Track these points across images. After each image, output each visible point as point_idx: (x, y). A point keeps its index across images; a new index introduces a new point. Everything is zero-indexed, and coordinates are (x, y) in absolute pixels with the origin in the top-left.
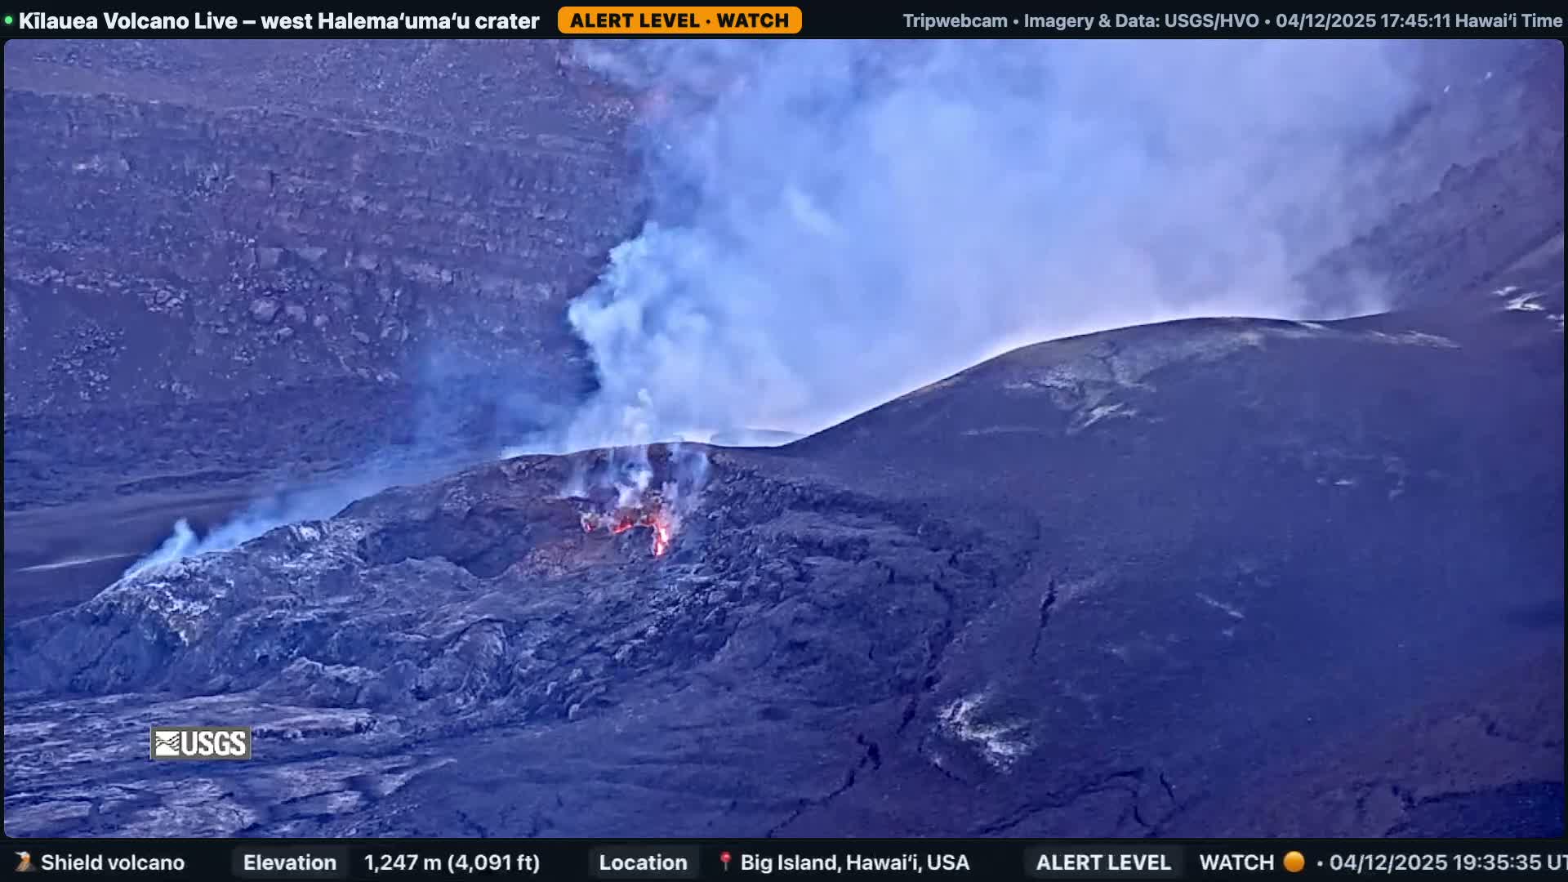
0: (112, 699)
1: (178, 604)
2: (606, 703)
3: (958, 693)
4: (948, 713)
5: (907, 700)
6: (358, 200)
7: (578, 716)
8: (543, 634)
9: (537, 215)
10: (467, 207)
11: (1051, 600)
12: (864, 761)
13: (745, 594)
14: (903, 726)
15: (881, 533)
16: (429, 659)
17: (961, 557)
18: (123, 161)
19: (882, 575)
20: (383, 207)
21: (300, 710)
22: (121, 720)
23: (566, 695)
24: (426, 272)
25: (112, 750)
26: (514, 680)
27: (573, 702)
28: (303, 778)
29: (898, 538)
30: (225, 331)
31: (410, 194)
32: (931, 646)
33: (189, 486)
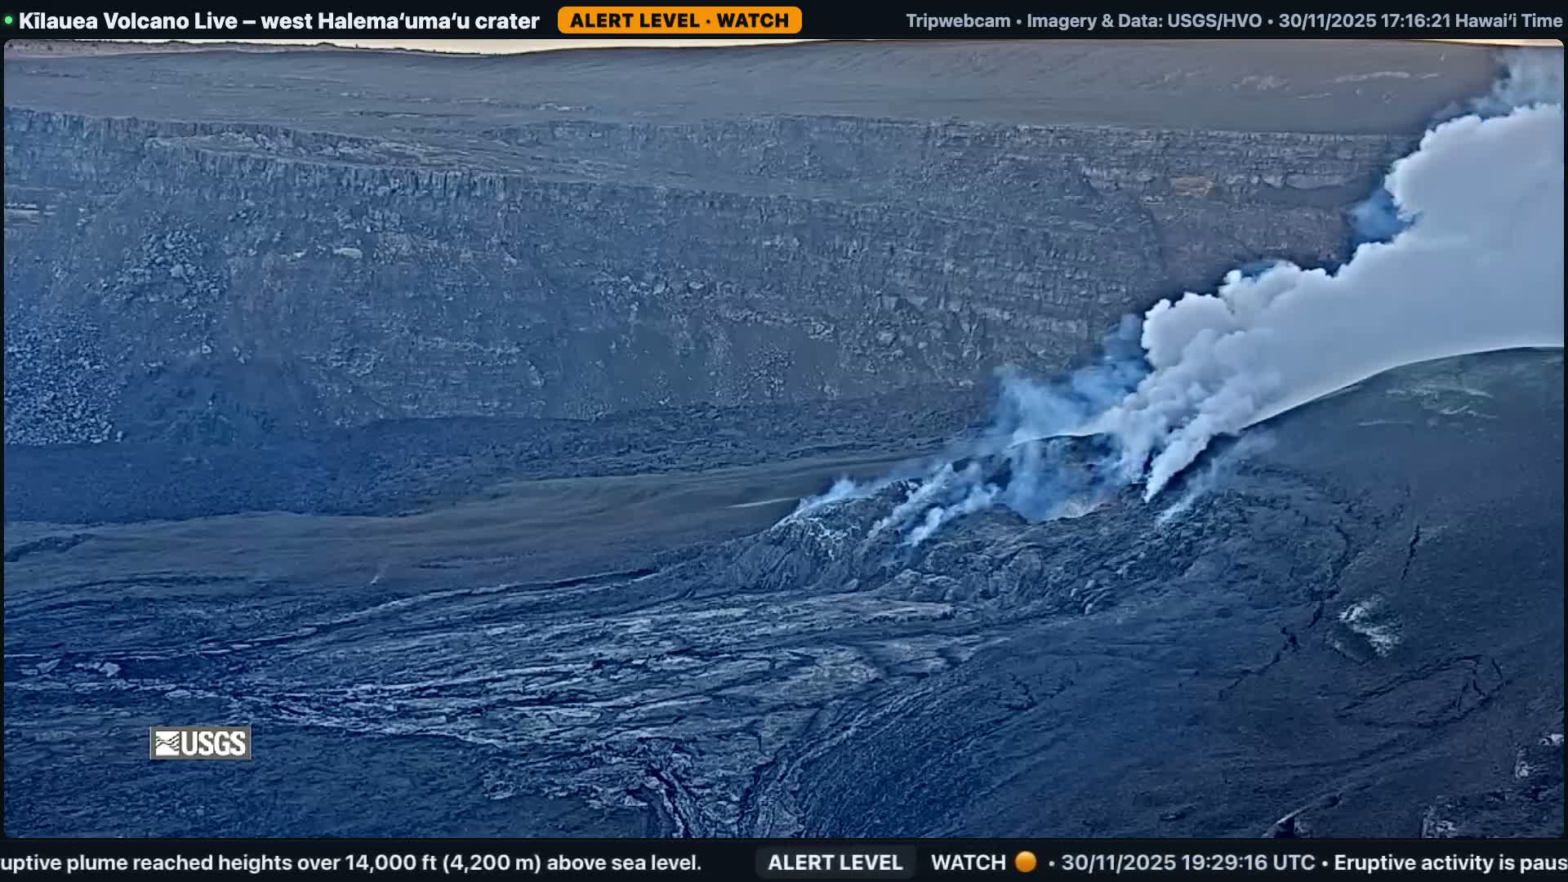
0: (784, 594)
1: (827, 533)
2: (1112, 604)
3: (1350, 601)
4: (1344, 615)
5: (1317, 605)
6: (948, 266)
7: (1092, 612)
8: (1067, 556)
9: (1068, 276)
10: (1021, 270)
11: (1416, 541)
12: (1285, 648)
13: (1205, 531)
14: (1313, 623)
15: (1298, 492)
16: (992, 571)
17: (1355, 508)
18: (795, 240)
19: (1300, 520)
20: (965, 270)
21: (907, 603)
22: (790, 607)
23: (1083, 597)
24: (994, 313)
25: (783, 627)
26: (1049, 586)
27: (1089, 602)
28: (908, 647)
29: (1311, 495)
30: (859, 351)
31: (983, 261)
32: (1334, 571)
33: (838, 453)
